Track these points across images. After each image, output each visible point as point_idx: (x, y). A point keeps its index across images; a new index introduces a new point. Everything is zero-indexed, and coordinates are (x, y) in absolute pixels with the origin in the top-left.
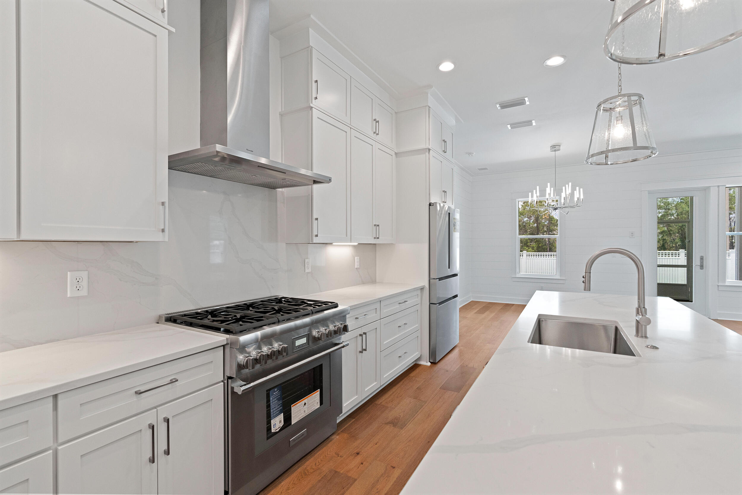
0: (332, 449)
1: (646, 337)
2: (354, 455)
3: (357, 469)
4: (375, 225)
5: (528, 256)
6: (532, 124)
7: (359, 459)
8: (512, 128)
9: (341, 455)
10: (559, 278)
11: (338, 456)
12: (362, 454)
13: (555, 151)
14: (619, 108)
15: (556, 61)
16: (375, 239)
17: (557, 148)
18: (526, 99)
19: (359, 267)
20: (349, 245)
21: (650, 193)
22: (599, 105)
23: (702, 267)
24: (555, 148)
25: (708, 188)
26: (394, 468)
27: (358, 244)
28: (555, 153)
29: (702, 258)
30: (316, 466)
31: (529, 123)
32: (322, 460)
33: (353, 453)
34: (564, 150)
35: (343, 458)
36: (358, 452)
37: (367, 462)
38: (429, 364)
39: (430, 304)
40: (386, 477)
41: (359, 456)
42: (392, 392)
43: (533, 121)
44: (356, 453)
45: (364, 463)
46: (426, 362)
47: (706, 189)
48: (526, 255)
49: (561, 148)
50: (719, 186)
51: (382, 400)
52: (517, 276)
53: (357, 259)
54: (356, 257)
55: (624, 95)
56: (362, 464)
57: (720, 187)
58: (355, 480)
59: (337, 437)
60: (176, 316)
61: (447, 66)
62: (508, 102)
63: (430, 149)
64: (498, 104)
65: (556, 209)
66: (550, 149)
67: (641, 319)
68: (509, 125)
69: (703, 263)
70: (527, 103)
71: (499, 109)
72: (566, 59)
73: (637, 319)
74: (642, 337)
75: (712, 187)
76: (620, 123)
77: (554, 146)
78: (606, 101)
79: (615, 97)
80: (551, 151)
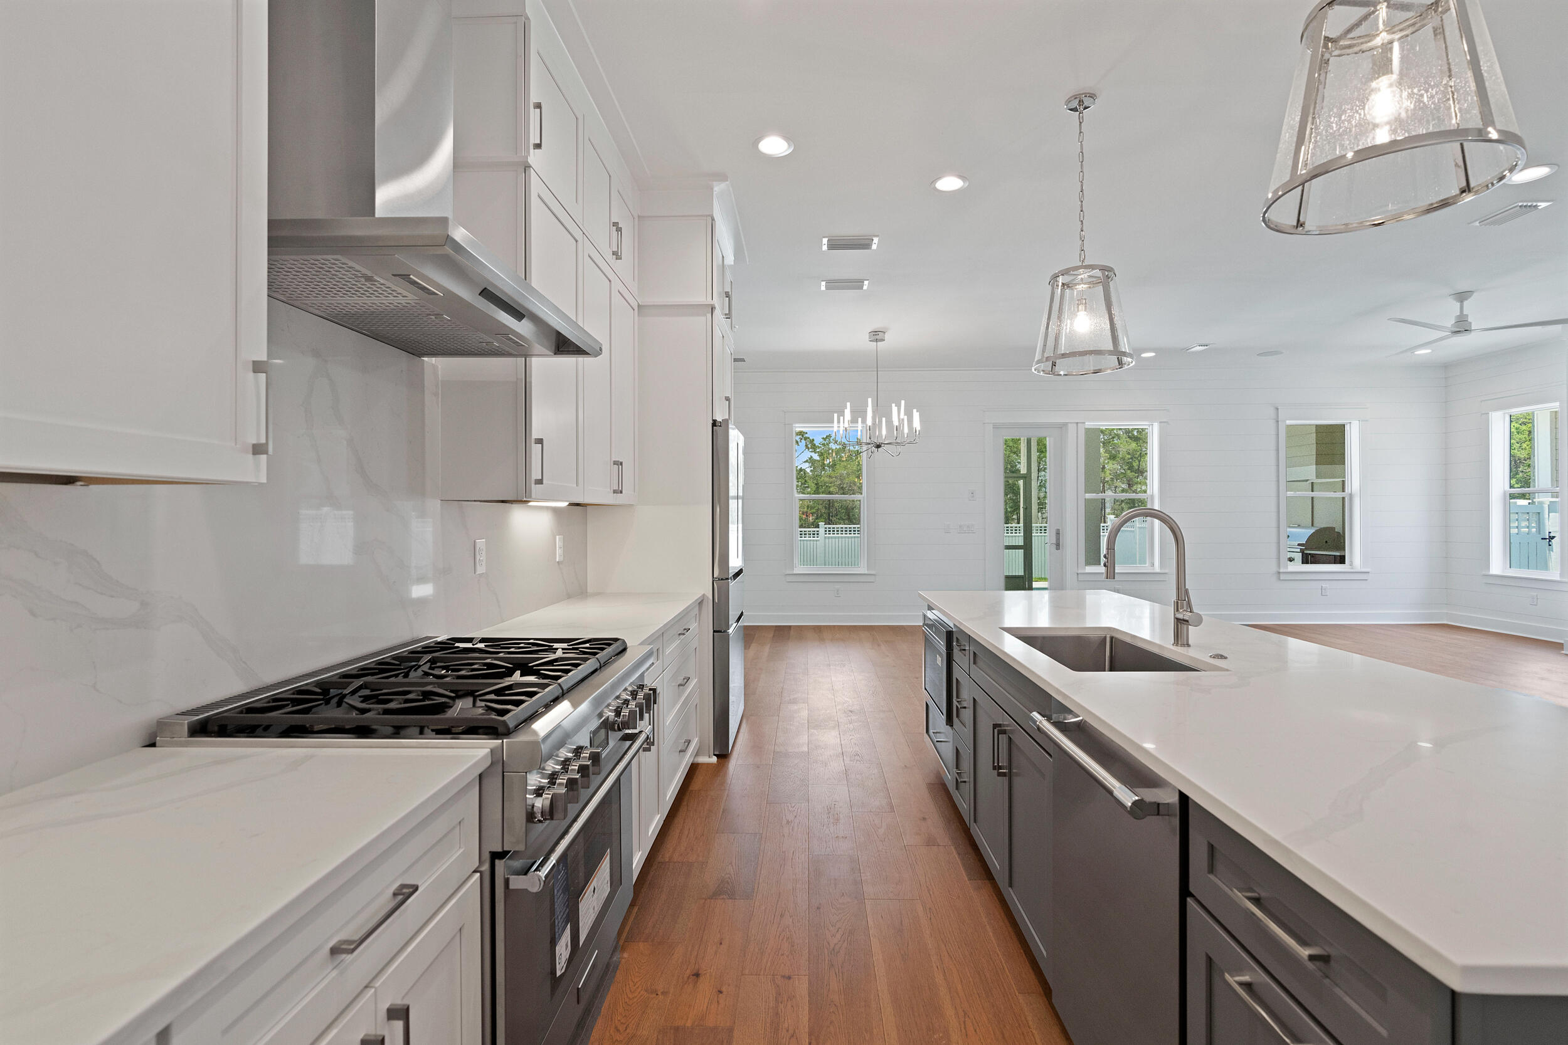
0: (631, 984)
1: (1188, 645)
2: (690, 980)
3: (718, 1006)
4: (615, 463)
5: (827, 532)
6: (861, 288)
7: (705, 986)
8: (827, 288)
9: (662, 990)
10: (866, 572)
11: (657, 995)
12: (706, 973)
13: (877, 340)
14: (1082, 285)
15: (949, 183)
16: (615, 494)
17: (881, 335)
18: (876, 240)
19: (562, 559)
20: (547, 508)
21: (996, 427)
22: (1055, 277)
23: (1058, 546)
24: (877, 336)
25: (1066, 424)
26: (789, 978)
27: (567, 503)
28: (877, 344)
29: (1058, 533)
30: (620, 1034)
31: (857, 284)
32: (625, 1016)
33: (686, 979)
34: (892, 340)
35: (671, 995)
36: (695, 972)
37: (729, 985)
38: (714, 759)
39: (714, 631)
40: (788, 1000)
41: (701, 979)
42: (678, 831)
43: (866, 283)
44: (693, 975)
45: (724, 989)
46: (709, 757)
47: (1063, 427)
48: (823, 530)
49: (887, 336)
50: (1077, 423)
51: (666, 854)
52: (794, 572)
53: (559, 538)
54: (557, 537)
55: (1092, 267)
56: (721, 992)
57: (1079, 424)
58: (731, 1030)
59: (625, 955)
60: (225, 714)
61: (774, 146)
62: (844, 239)
63: (715, 308)
64: (827, 239)
65: (878, 446)
66: (870, 338)
67: (1187, 616)
68: (825, 282)
69: (1058, 539)
70: (874, 247)
71: (825, 248)
72: (967, 185)
73: (1180, 616)
74: (1183, 645)
75: (1069, 425)
76: (1082, 310)
77: (875, 333)
78: (1065, 272)
79: (1077, 268)
80: (870, 341)
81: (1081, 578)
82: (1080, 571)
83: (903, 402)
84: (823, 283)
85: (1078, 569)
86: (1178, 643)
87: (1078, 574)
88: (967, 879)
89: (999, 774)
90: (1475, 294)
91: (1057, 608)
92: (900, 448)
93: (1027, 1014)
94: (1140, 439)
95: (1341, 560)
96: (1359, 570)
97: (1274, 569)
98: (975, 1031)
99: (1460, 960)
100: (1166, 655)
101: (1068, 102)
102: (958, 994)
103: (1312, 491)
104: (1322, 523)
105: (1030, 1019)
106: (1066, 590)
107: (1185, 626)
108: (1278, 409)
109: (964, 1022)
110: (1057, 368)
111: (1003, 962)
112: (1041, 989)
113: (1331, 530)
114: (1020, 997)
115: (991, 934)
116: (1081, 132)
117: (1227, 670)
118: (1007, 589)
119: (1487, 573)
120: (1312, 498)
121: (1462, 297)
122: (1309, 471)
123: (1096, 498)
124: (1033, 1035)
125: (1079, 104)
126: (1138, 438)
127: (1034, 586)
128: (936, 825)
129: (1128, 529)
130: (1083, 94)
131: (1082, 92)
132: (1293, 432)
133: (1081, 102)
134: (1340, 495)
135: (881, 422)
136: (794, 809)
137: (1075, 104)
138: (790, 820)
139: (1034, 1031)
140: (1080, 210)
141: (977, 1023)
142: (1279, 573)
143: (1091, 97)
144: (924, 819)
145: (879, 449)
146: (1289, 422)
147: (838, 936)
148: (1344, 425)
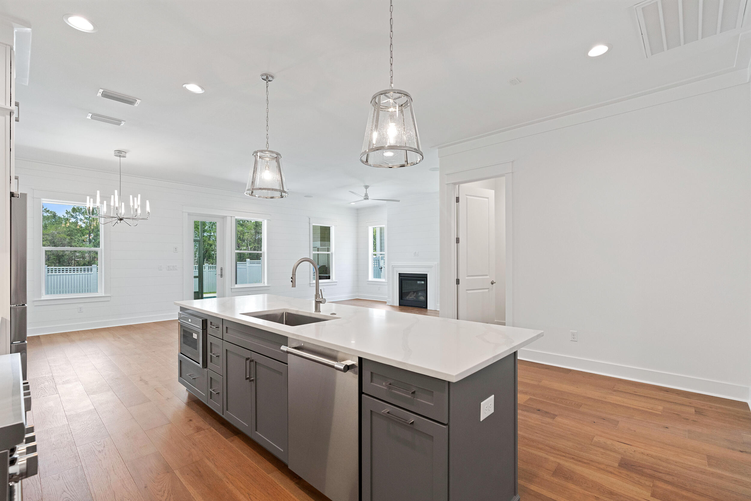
6: (119, 124)
8: (92, 118)
10: (103, 295)
13: (120, 156)
14: (268, 159)
15: (194, 88)
17: (123, 154)
18: (138, 101)
21: (189, 214)
22: (256, 153)
23: (221, 275)
24: (120, 153)
25: (226, 217)
28: (120, 159)
29: (222, 269)
31: (115, 122)
34: (130, 158)
39: (12, 343)
43: (124, 123)
47: (224, 218)
49: (127, 155)
50: (231, 217)
52: (42, 299)
55: (272, 152)
61: (79, 23)
62: (116, 94)
63: (13, 113)
64: (102, 90)
65: (121, 219)
66: (115, 154)
67: (321, 300)
68: (91, 114)
69: (222, 272)
70: (136, 105)
71: (99, 94)
72: (204, 91)
73: (317, 300)
74: (318, 312)
75: (228, 217)
76: (267, 170)
77: (120, 151)
78: (262, 151)
79: (265, 151)
80: (115, 156)
81: (233, 290)
82: (232, 287)
83: (139, 196)
84: (90, 115)
85: (231, 287)
86: (316, 311)
87: (231, 289)
88: (225, 439)
89: (251, 381)
90: (370, 187)
91: (222, 305)
92: (135, 222)
93: (274, 480)
94: (243, 225)
95: (329, 278)
96: (334, 281)
97: (309, 282)
98: (256, 498)
99: (454, 374)
100: (313, 316)
101: (262, 75)
102: (242, 488)
103: (318, 251)
104: (321, 264)
105: (276, 481)
106: (226, 297)
107: (319, 304)
108: (310, 219)
109: (250, 498)
110: (254, 194)
111: (257, 466)
112: (276, 468)
113: (324, 266)
114: (269, 475)
115: (246, 457)
116: (267, 91)
117: (340, 318)
118: (195, 299)
119: (368, 280)
120: (318, 254)
121: (367, 187)
122: (318, 244)
123: (239, 252)
124: (280, 487)
125: (267, 78)
126: (258, 226)
127: (204, 296)
128: (199, 421)
129: (242, 267)
130: (269, 75)
131: (269, 74)
132: (314, 227)
133: (267, 77)
134: (327, 253)
135: (121, 205)
136: (101, 443)
137: (265, 77)
138: (101, 450)
139: (280, 485)
140: (266, 125)
141: (255, 495)
142: (310, 284)
143: (272, 77)
144: (191, 420)
145: (121, 221)
146: (314, 224)
147: (166, 495)
148: (330, 227)
